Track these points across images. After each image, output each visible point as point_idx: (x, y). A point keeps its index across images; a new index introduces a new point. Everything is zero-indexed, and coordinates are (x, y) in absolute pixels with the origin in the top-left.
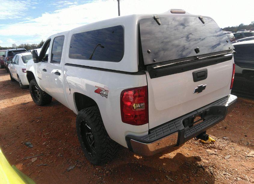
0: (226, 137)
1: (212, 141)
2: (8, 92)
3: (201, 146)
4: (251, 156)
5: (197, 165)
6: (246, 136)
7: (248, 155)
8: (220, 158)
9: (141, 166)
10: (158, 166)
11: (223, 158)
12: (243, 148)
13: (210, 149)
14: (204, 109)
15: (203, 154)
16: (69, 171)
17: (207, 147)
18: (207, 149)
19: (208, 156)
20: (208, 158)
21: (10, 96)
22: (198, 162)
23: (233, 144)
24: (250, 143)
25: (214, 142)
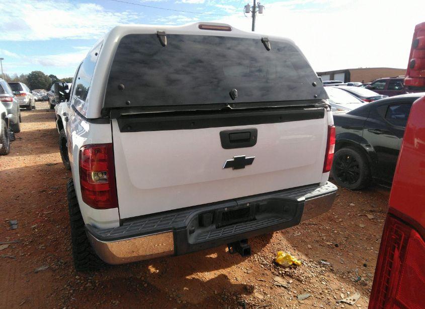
0: (325, 261)
1: (294, 264)
2: (42, 146)
3: (270, 270)
4: (348, 302)
5: (239, 301)
6: (365, 265)
7: (344, 300)
8: (289, 296)
9: (146, 285)
10: (173, 290)
11: (294, 296)
12: (344, 286)
13: (282, 276)
14: (251, 200)
15: (264, 284)
16: (37, 272)
17: (279, 273)
18: (278, 275)
19: (271, 288)
20: (268, 291)
21: (40, 151)
22: (245, 296)
23: (328, 276)
24: (363, 279)
25: (299, 265)
